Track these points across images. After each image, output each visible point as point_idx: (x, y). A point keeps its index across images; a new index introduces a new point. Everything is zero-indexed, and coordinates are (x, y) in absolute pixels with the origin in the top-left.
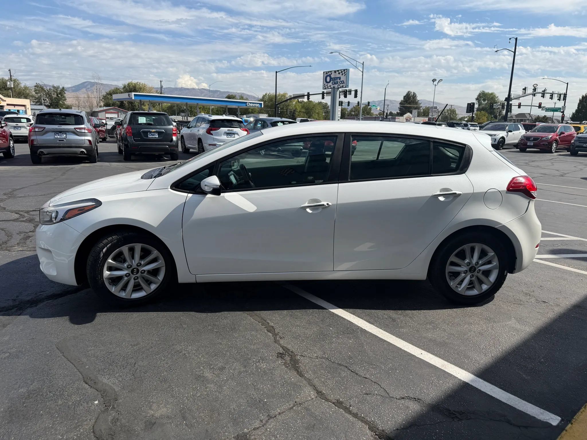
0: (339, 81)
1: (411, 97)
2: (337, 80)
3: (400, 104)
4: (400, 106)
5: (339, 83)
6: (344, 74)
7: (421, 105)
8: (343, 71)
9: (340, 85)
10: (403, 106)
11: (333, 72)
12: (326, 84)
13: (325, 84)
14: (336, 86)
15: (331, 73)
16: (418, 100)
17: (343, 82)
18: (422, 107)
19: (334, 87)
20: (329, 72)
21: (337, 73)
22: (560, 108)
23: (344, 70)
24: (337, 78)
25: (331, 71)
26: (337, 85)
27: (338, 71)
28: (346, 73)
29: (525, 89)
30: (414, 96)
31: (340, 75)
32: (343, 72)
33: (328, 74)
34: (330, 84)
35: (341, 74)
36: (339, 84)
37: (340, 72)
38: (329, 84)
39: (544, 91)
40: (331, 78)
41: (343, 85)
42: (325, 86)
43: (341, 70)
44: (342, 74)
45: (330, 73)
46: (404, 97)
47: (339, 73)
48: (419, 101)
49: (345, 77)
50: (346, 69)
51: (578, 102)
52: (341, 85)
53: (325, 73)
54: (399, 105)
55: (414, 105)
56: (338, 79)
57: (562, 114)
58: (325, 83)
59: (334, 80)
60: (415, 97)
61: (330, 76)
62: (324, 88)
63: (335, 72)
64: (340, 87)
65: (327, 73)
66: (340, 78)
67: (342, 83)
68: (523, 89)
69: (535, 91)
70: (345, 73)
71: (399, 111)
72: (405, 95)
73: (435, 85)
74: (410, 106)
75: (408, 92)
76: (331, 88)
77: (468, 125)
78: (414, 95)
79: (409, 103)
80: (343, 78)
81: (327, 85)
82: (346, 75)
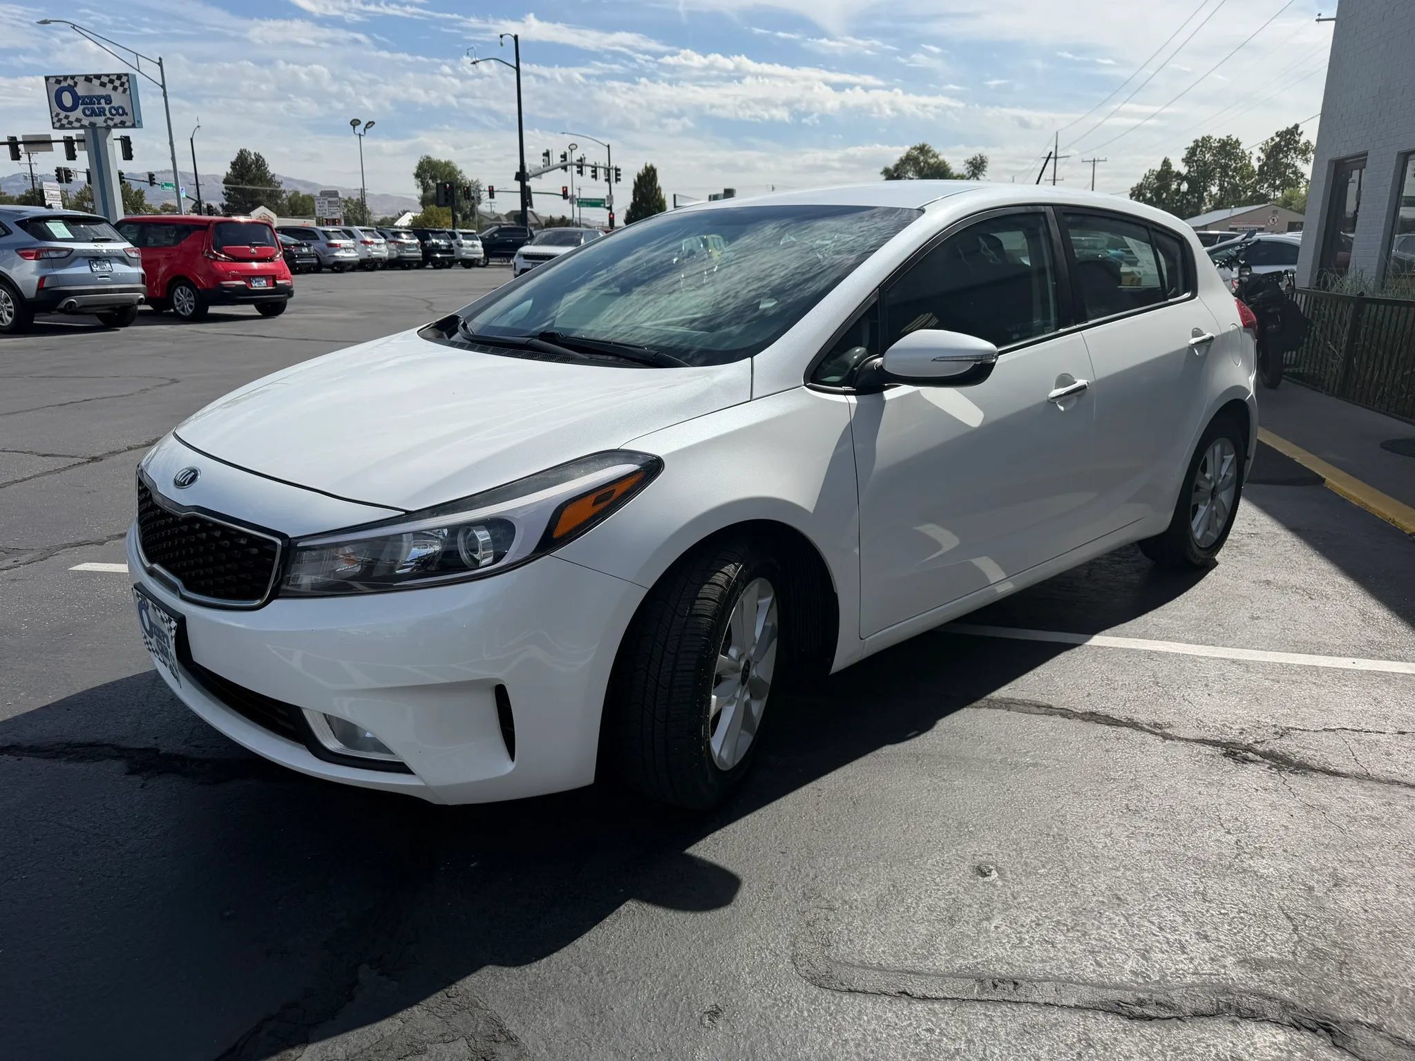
0: (107, 107)
1: (251, 165)
2: (100, 103)
3: (225, 182)
4: (226, 188)
5: (107, 112)
6: (120, 89)
7: (282, 188)
8: (114, 78)
9: (112, 119)
10: (233, 189)
11: (81, 82)
12: (63, 114)
13: (58, 115)
14: (100, 121)
15: (76, 84)
16: (272, 173)
17: (121, 111)
18: (284, 192)
19: (93, 125)
20: (66, 78)
21: (96, 82)
22: (604, 200)
23: (119, 77)
24: (99, 98)
25: (73, 77)
26: (103, 118)
27: (98, 77)
28: (126, 86)
29: (547, 154)
30: (259, 162)
31: (108, 90)
32: (117, 83)
33: (64, 84)
34: (78, 113)
35: (110, 86)
36: (108, 115)
37: (105, 80)
38: (73, 116)
39: (581, 160)
40: (76, 98)
41: (124, 118)
42: (59, 120)
43: (108, 76)
44: (115, 88)
45: (70, 82)
46: (234, 165)
47: (103, 85)
48: (274, 175)
49: (126, 97)
50: (127, 75)
51: (632, 186)
52: (117, 119)
53: (52, 81)
54: (224, 186)
55: (263, 186)
56: (103, 101)
57: (609, 211)
58: (59, 110)
59: (91, 104)
60: (261, 166)
61: (71, 89)
62: (57, 125)
63: (88, 79)
64: (115, 126)
65: (58, 82)
66: (108, 100)
67: (118, 113)
68: (544, 155)
69: (566, 160)
70: (122, 84)
71: (226, 203)
72: (234, 159)
73: (360, 135)
74: (254, 189)
75: (241, 151)
76: (82, 127)
77: (457, 234)
78: (257, 160)
79: (251, 182)
80: (118, 99)
81: (67, 117)
82: (128, 92)
